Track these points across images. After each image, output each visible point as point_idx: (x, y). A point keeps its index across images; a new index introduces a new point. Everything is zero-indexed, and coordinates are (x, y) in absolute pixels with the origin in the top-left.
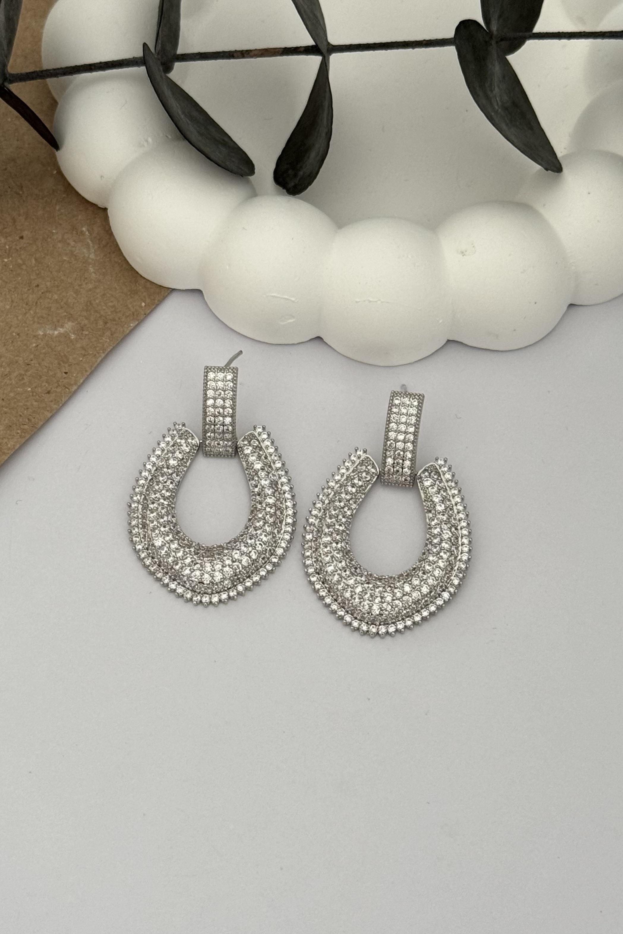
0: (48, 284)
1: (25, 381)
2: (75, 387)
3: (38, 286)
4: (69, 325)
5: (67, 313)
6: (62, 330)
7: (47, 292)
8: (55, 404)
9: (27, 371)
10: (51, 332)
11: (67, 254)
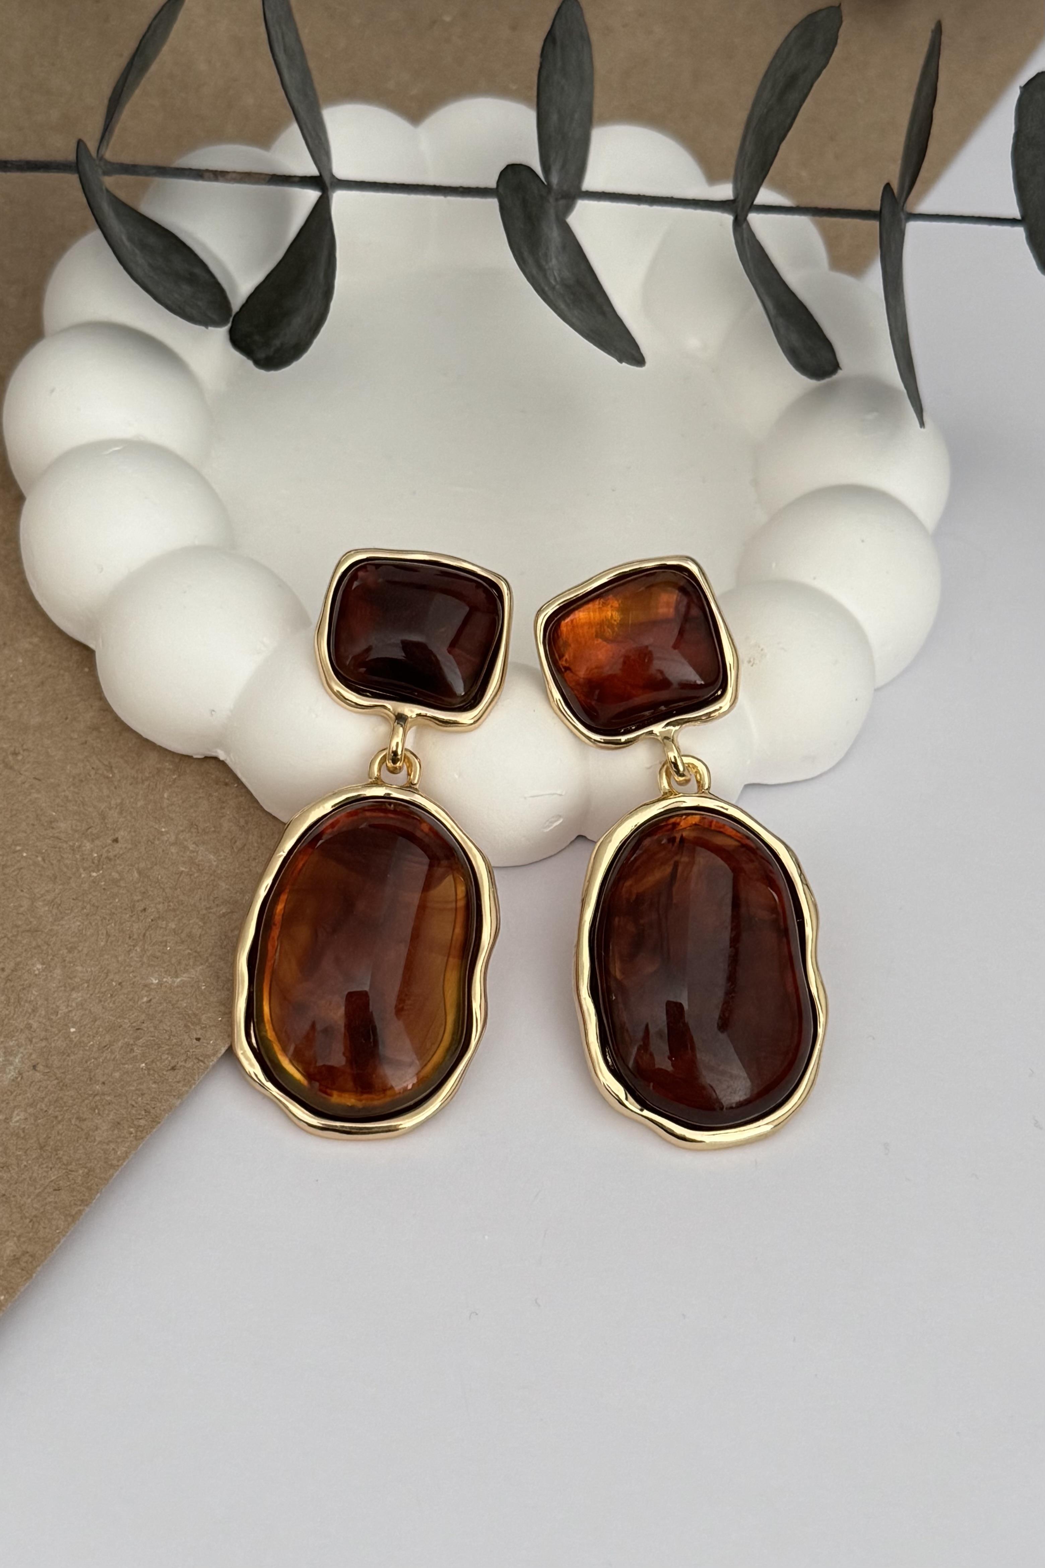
0: (160, 906)
1: (135, 1054)
4: (196, 970)
6: (186, 977)
7: (159, 918)
8: (184, 1086)
9: (138, 1038)
10: (169, 980)
11: (184, 863)
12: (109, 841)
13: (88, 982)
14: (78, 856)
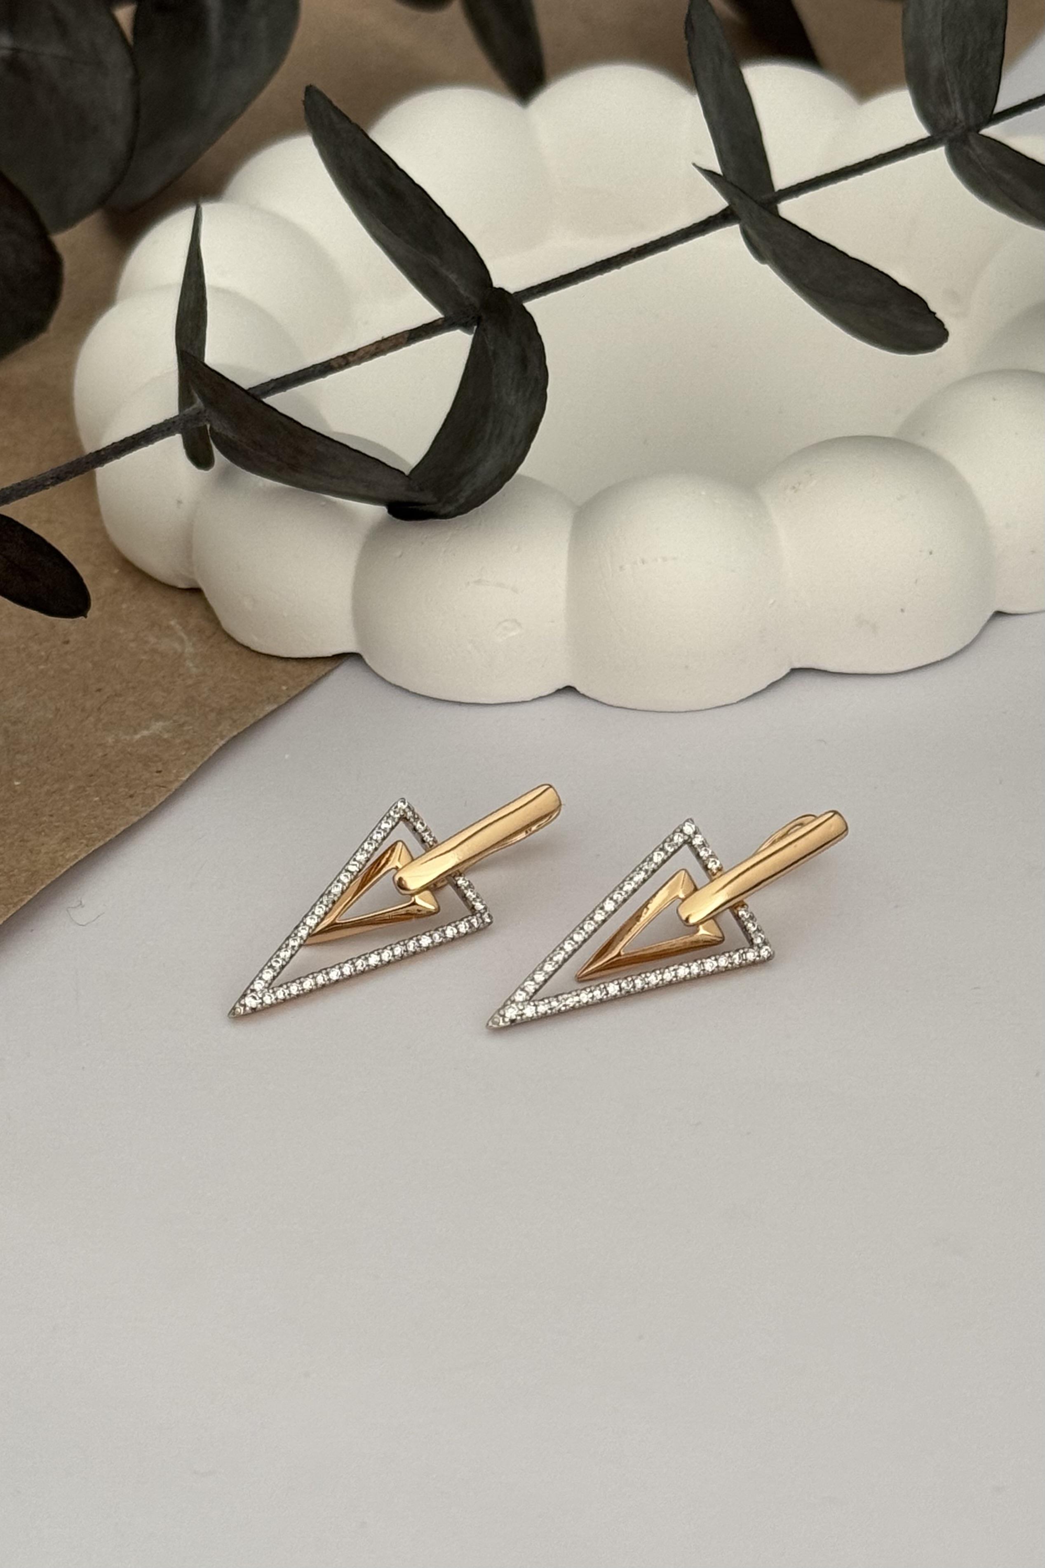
0: (118, 687)
1: (87, 793)
2: (176, 785)
3: (99, 690)
4: (157, 726)
5: (153, 713)
6: (145, 733)
7: (116, 695)
8: (142, 807)
9: (91, 782)
10: (128, 738)
11: (145, 653)
12: (59, 643)
13: (34, 746)
14: (23, 655)
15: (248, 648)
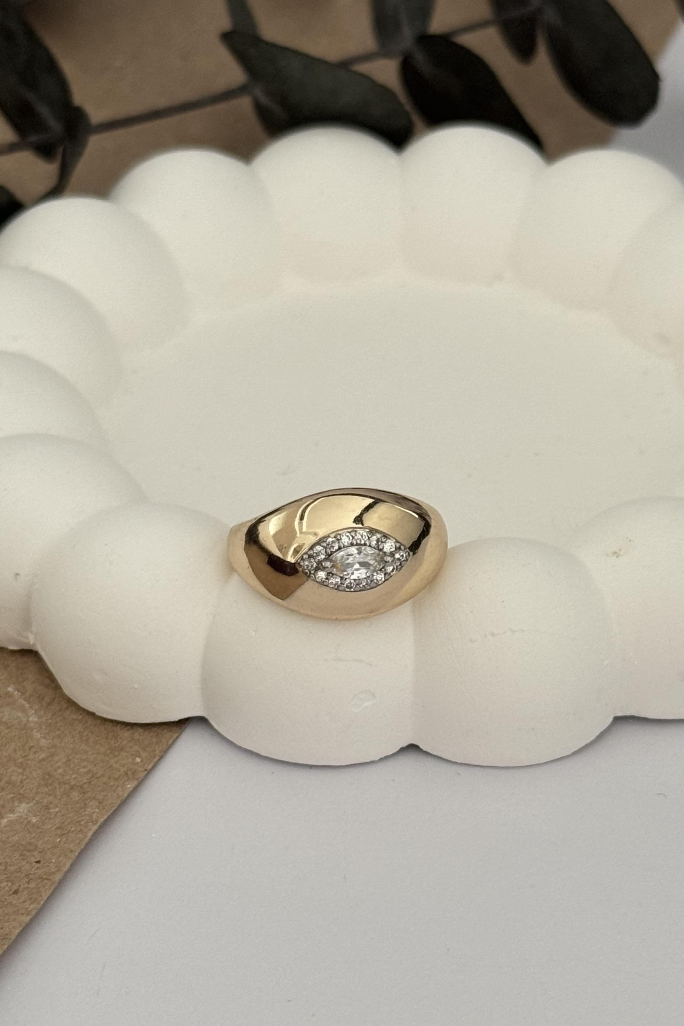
2: (59, 875)
5: (14, 793)
15: (92, 714)
